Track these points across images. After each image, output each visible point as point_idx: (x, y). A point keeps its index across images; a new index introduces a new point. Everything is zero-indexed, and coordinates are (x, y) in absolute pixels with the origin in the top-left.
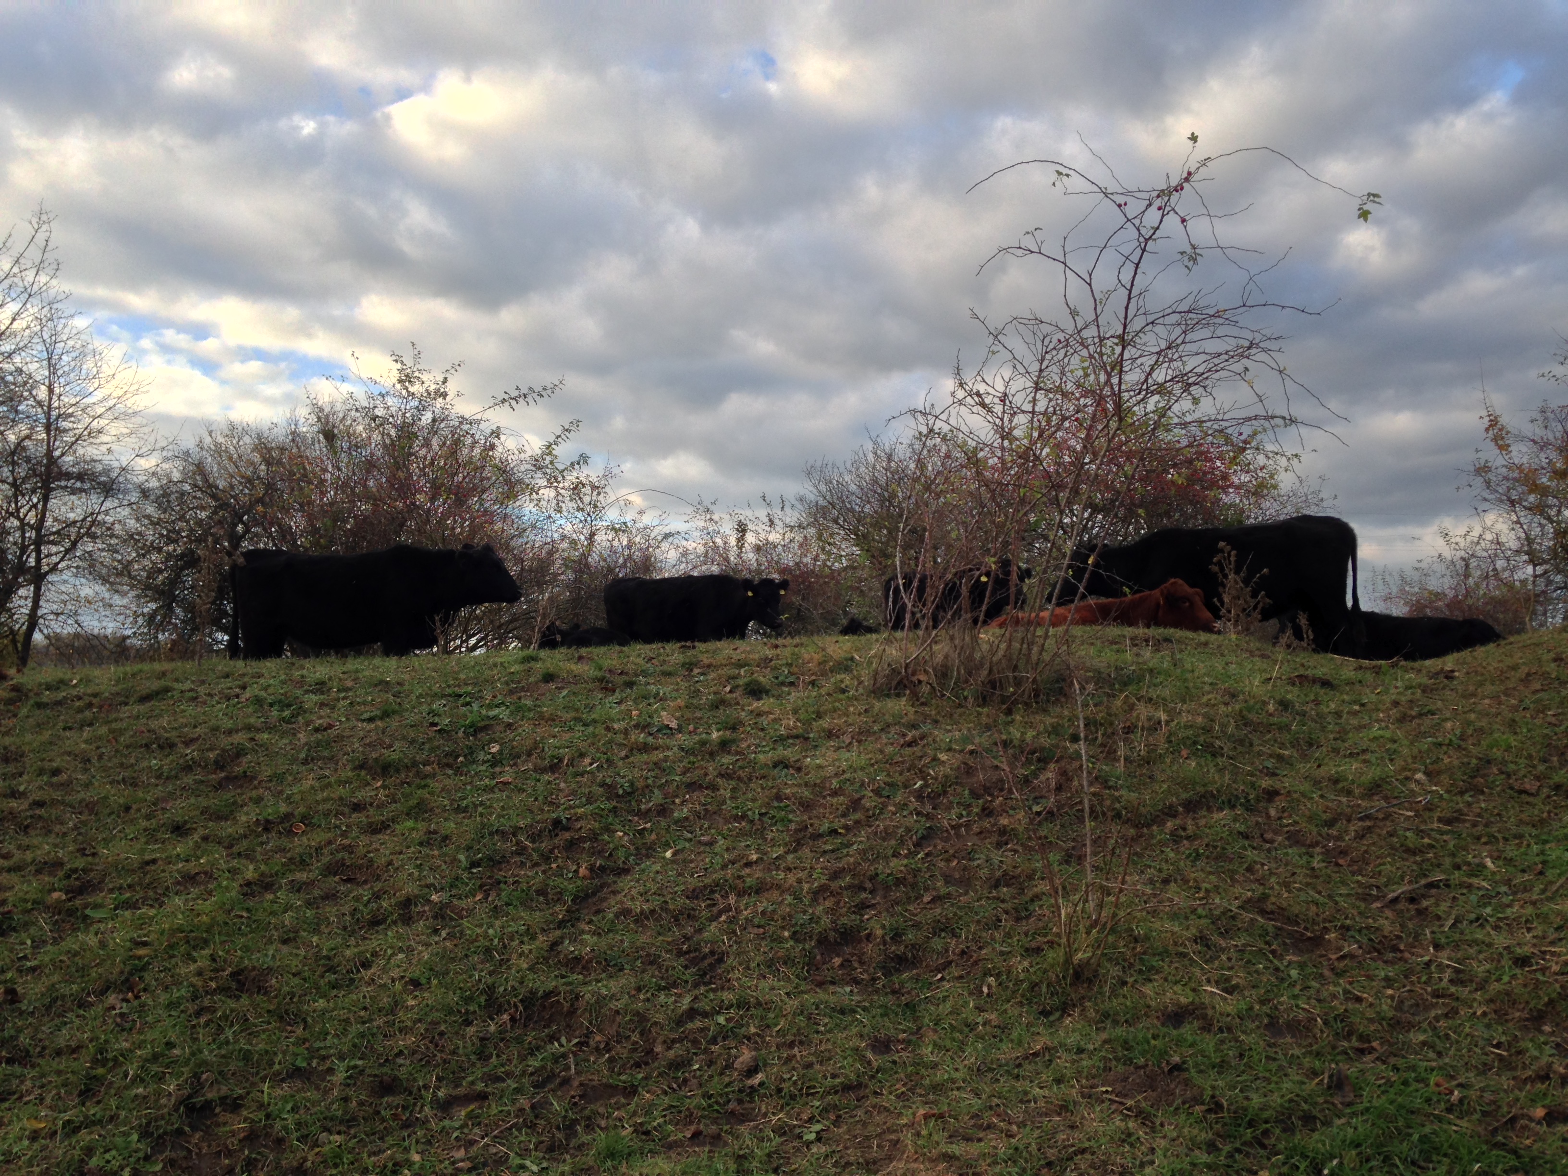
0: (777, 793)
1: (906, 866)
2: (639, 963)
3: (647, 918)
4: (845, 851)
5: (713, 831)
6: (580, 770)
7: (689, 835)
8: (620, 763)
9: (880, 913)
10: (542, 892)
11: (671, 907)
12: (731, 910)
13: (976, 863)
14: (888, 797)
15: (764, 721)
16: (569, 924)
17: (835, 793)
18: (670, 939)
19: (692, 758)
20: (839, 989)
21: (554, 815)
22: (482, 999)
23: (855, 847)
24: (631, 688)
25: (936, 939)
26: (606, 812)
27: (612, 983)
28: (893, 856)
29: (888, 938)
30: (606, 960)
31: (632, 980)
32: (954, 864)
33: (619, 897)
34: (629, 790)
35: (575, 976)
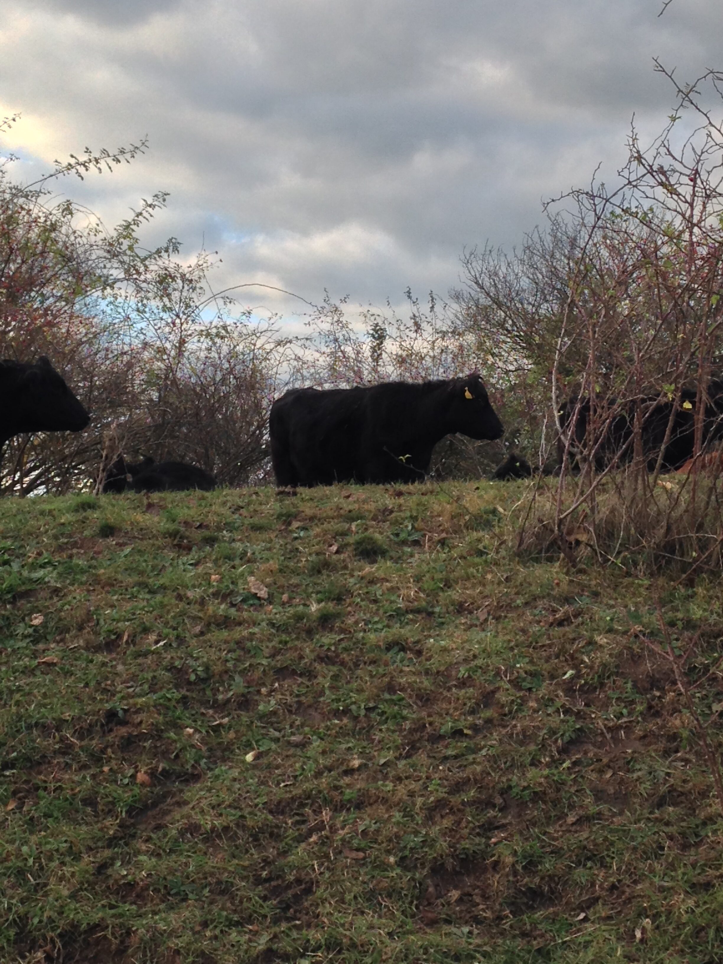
0: (389, 683)
1: (547, 777)
2: (206, 892)
3: (219, 837)
4: (471, 758)
5: (307, 729)
6: (144, 648)
7: (277, 734)
8: (194, 642)
9: (512, 836)
10: (90, 801)
11: (250, 823)
12: (324, 828)
13: (635, 775)
14: (530, 690)
15: (378, 590)
16: (122, 842)
17: (463, 684)
18: (247, 863)
19: (284, 637)
20: (454, 930)
21: (107, 706)
22: (12, 933)
23: (484, 752)
24: (212, 546)
25: (580, 870)
26: (174, 703)
27: (172, 916)
28: (532, 764)
29: (519, 867)
30: (165, 887)
31: (197, 913)
32: (608, 776)
33: (186, 810)
34: (203, 675)
35: (127, 907)
